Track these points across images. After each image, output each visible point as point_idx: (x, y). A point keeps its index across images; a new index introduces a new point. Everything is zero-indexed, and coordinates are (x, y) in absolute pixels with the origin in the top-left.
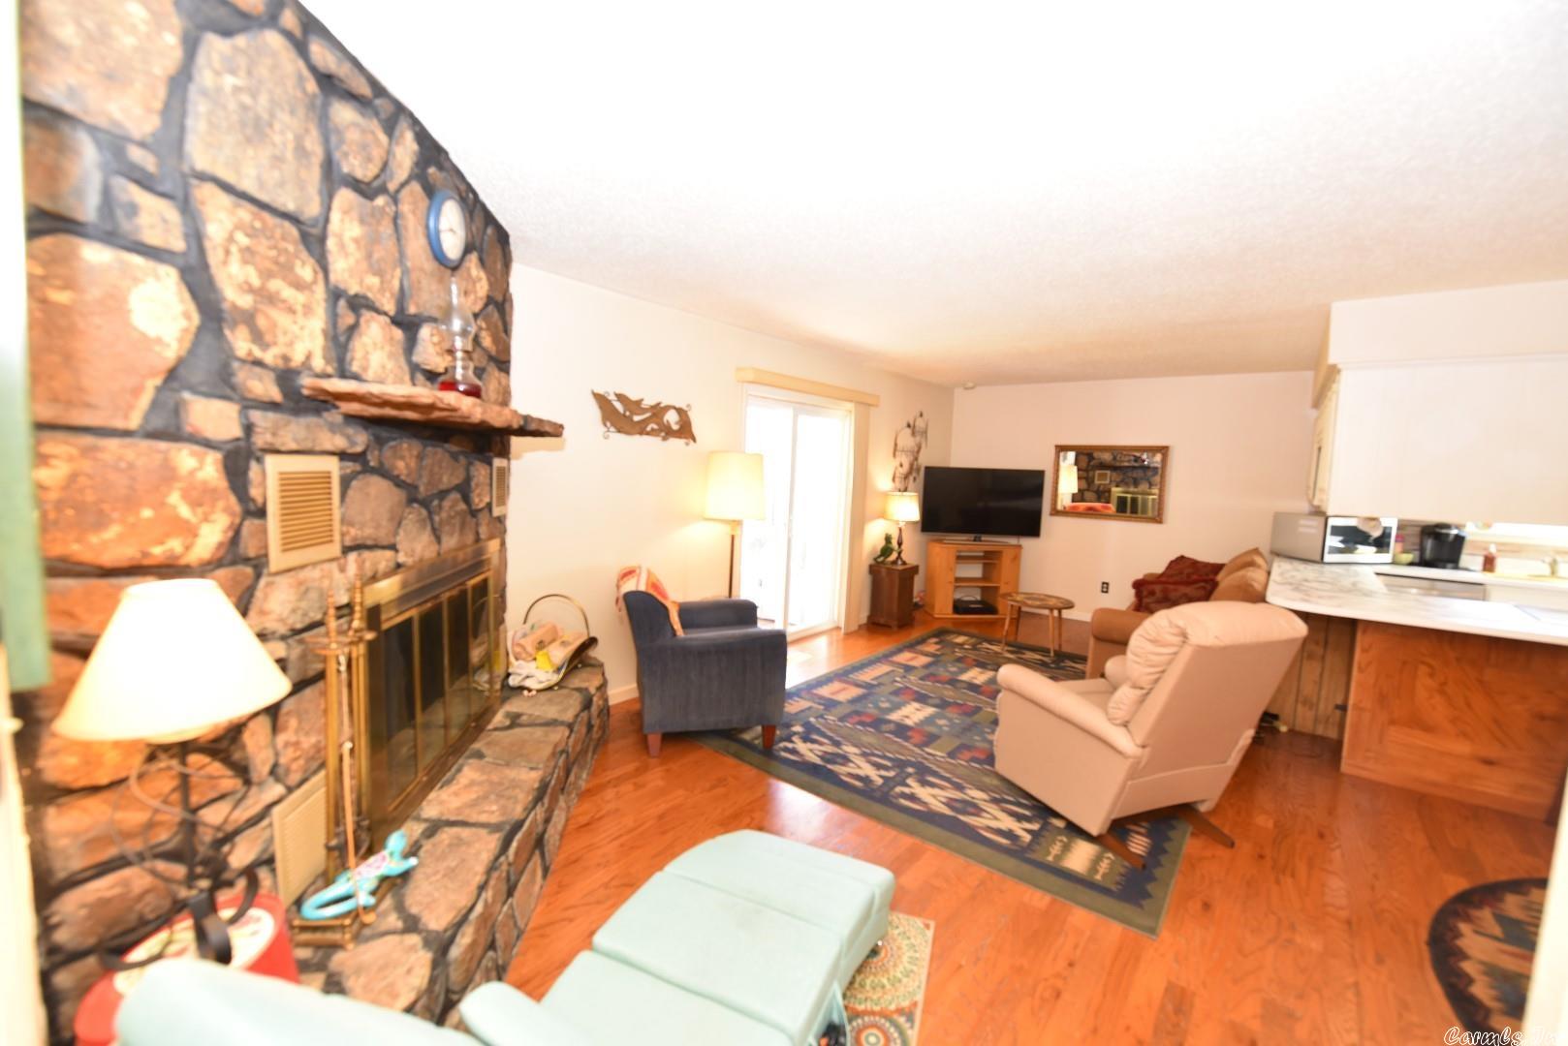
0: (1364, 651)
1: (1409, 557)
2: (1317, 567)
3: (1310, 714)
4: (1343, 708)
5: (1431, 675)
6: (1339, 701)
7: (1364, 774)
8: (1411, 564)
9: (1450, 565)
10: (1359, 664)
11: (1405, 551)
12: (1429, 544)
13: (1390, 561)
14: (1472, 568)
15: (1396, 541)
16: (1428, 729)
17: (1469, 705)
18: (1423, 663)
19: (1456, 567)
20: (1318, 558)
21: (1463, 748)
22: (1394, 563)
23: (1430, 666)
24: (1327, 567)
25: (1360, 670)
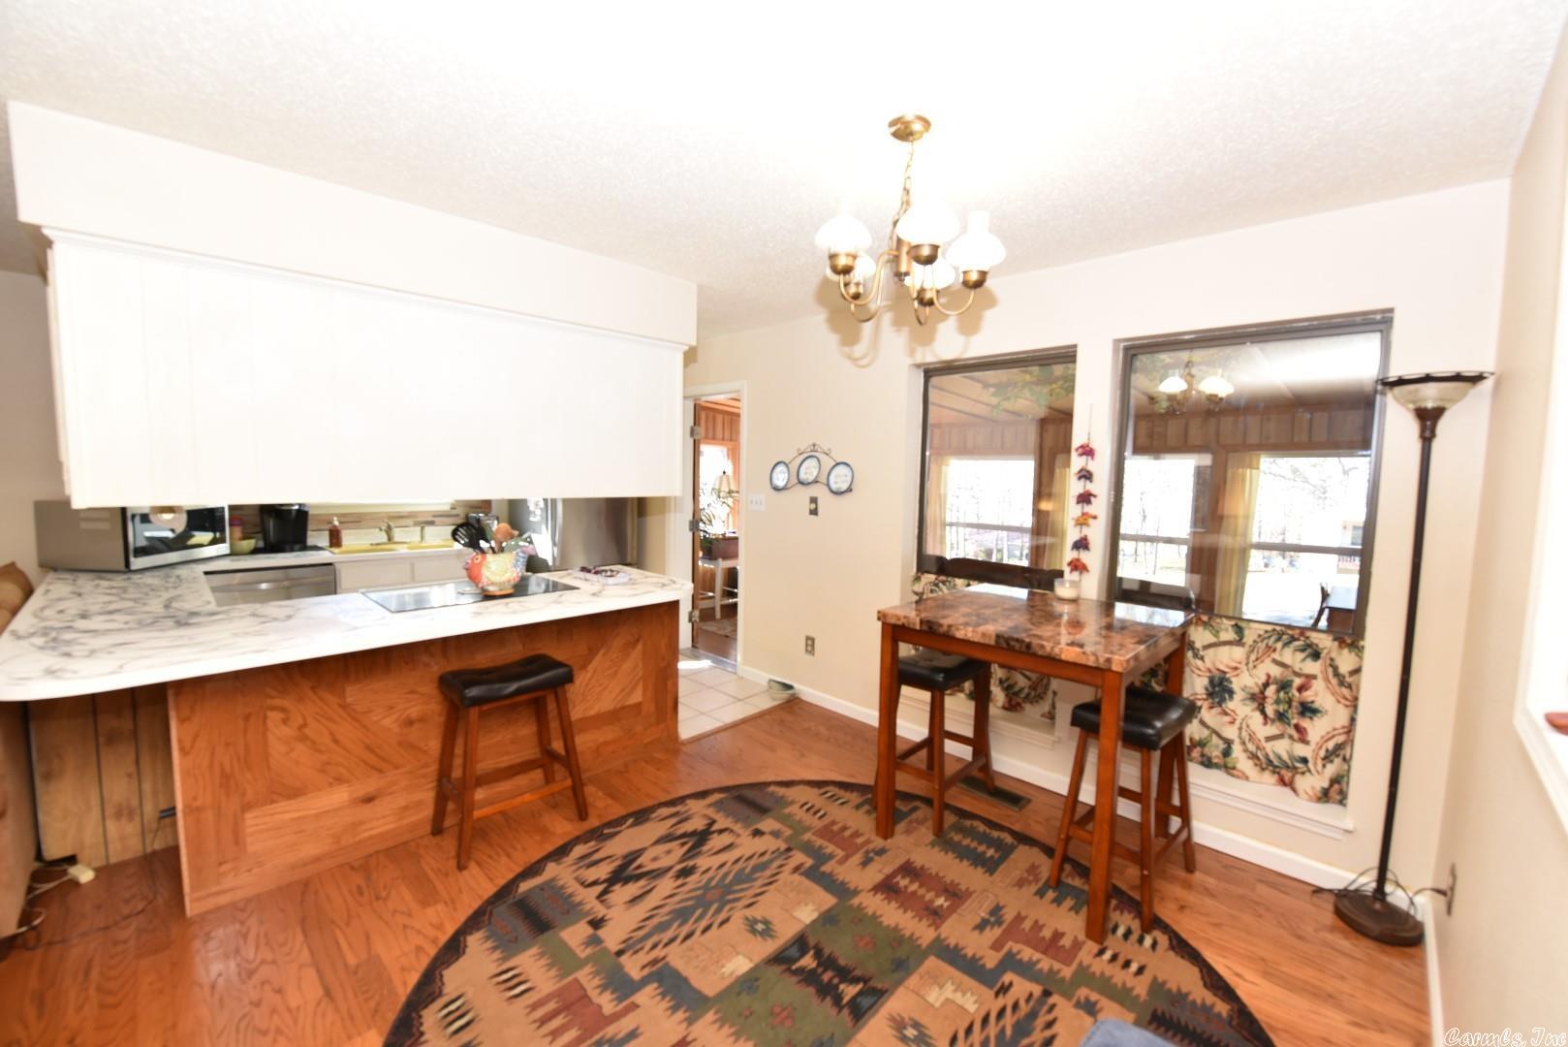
0: (182, 721)
1: (249, 544)
2: (119, 581)
3: (131, 828)
4: (170, 812)
5: (285, 721)
6: (164, 806)
7: (222, 900)
8: (256, 551)
9: (297, 547)
10: (180, 741)
11: (245, 538)
12: (271, 524)
13: (228, 552)
14: (320, 545)
15: (231, 525)
16: (295, 793)
17: (336, 741)
18: (274, 708)
19: (305, 547)
20: (121, 566)
21: (340, 796)
22: (233, 553)
23: (283, 710)
24: (135, 577)
25: (183, 751)
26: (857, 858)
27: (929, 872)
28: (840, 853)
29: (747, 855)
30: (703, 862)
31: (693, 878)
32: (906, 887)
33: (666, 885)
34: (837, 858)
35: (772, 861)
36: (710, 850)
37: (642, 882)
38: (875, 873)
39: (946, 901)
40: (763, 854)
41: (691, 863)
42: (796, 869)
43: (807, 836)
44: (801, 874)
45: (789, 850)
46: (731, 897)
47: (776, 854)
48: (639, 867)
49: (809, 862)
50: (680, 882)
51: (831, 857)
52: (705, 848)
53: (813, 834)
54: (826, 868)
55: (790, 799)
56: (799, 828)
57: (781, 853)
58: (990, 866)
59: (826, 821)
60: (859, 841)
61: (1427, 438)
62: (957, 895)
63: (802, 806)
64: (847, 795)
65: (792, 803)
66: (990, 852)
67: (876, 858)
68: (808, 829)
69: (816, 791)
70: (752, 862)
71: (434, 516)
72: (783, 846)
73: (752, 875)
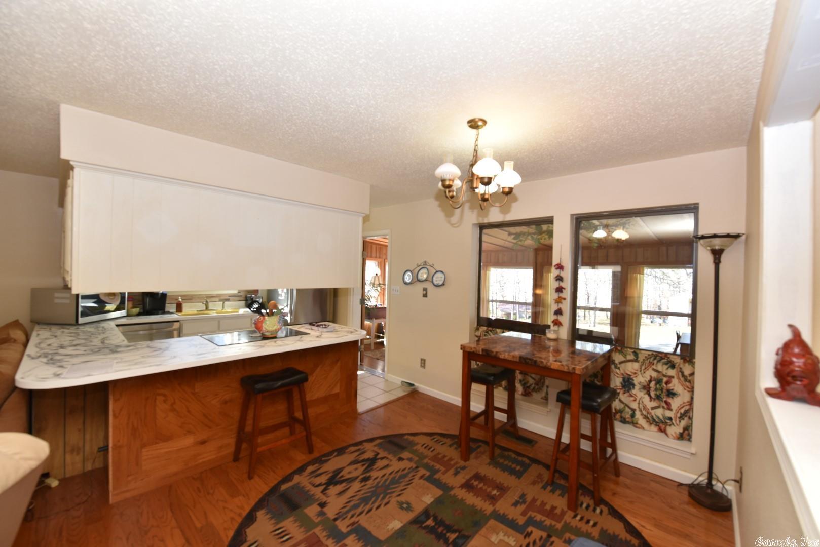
0: (115, 401)
1: (136, 310)
2: (73, 329)
3: (78, 459)
4: (105, 449)
5: (165, 401)
6: (102, 445)
7: (128, 495)
8: (139, 314)
9: (160, 312)
10: (113, 411)
11: (134, 307)
12: (148, 300)
13: (126, 315)
14: (171, 311)
15: (128, 301)
16: (167, 438)
17: (189, 412)
18: (159, 394)
19: (164, 312)
20: (74, 322)
21: (189, 440)
22: (128, 315)
23: (164, 395)
24: (81, 328)
25: (115, 416)
26: (452, 471)
27: (488, 478)
28: (443, 469)
29: (396, 470)
30: (374, 474)
31: (370, 482)
32: (477, 485)
33: (356, 486)
34: (442, 471)
35: (409, 473)
36: (377, 468)
37: (344, 484)
38: (461, 478)
39: (497, 492)
40: (404, 470)
41: (368, 474)
42: (421, 477)
43: (426, 461)
44: (424, 479)
45: (417, 467)
46: (389, 491)
47: (411, 470)
48: (342, 476)
49: (428, 473)
50: (363, 484)
51: (438, 471)
52: (375, 467)
53: (429, 459)
54: (436, 476)
55: (416, 442)
56: (422, 457)
57: (413, 470)
58: (519, 475)
59: (435, 453)
60: (452, 463)
61: (717, 262)
62: (503, 489)
63: (422, 446)
64: (445, 440)
65: (417, 444)
66: (518, 468)
67: (461, 471)
68: (426, 457)
69: (428, 438)
70: (399, 474)
71: (230, 296)
72: (414, 466)
73: (399, 480)
